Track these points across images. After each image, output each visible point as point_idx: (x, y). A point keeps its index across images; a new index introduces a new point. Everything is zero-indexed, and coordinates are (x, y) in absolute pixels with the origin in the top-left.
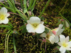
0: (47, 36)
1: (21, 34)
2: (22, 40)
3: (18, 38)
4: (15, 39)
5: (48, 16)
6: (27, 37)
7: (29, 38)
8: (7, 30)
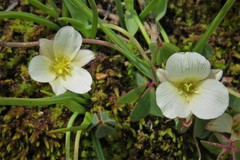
0: (233, 128)
1: (126, 124)
2: (132, 147)
3: (115, 141)
4: (103, 147)
5: (226, 37)
6: (152, 136)
7: (160, 139)
8: (63, 110)
